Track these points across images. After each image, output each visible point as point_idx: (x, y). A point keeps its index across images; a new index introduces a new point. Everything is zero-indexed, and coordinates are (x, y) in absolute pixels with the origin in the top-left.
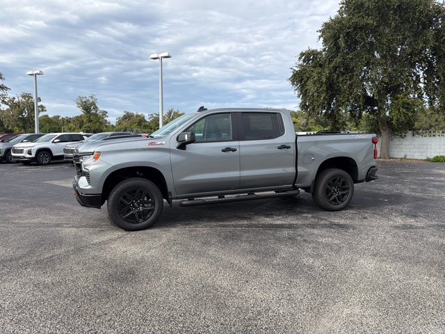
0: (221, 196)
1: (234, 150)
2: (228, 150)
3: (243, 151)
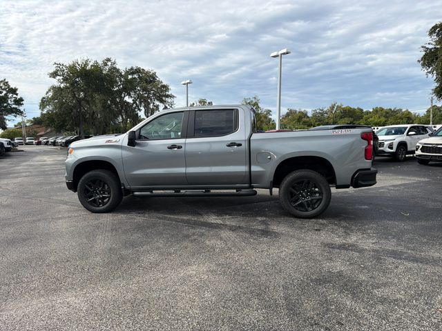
0: (177, 190)
1: (180, 147)
2: (173, 147)
3: (189, 149)
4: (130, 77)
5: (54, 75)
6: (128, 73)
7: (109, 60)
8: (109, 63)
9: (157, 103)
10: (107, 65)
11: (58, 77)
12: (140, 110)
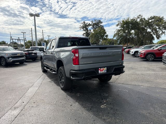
4: (150, 21)
5: (117, 25)
6: (149, 19)
7: (140, 15)
8: (140, 17)
9: (164, 31)
10: (139, 18)
11: (119, 26)
12: (155, 34)
